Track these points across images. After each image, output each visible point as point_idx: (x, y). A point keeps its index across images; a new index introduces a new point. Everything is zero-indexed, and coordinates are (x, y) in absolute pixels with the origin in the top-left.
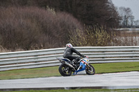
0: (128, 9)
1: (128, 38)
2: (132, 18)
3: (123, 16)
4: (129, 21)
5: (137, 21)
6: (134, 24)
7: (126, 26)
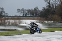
0: (3, 8)
1: (2, 21)
2: (4, 12)
3: (0, 11)
4: (3, 13)
5: (7, 13)
6: (5, 15)
7: (1, 16)
